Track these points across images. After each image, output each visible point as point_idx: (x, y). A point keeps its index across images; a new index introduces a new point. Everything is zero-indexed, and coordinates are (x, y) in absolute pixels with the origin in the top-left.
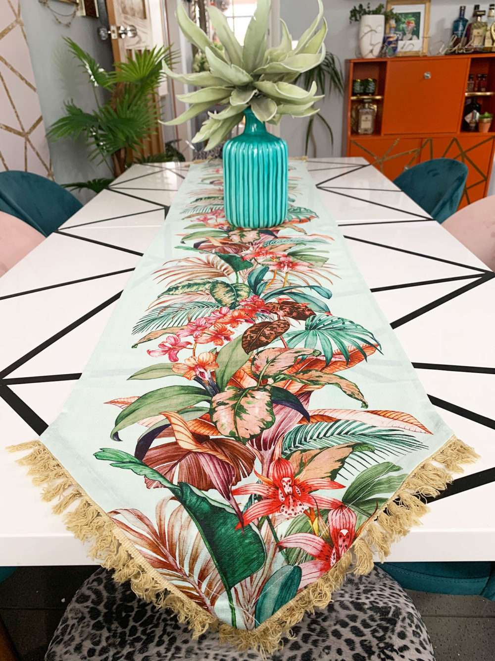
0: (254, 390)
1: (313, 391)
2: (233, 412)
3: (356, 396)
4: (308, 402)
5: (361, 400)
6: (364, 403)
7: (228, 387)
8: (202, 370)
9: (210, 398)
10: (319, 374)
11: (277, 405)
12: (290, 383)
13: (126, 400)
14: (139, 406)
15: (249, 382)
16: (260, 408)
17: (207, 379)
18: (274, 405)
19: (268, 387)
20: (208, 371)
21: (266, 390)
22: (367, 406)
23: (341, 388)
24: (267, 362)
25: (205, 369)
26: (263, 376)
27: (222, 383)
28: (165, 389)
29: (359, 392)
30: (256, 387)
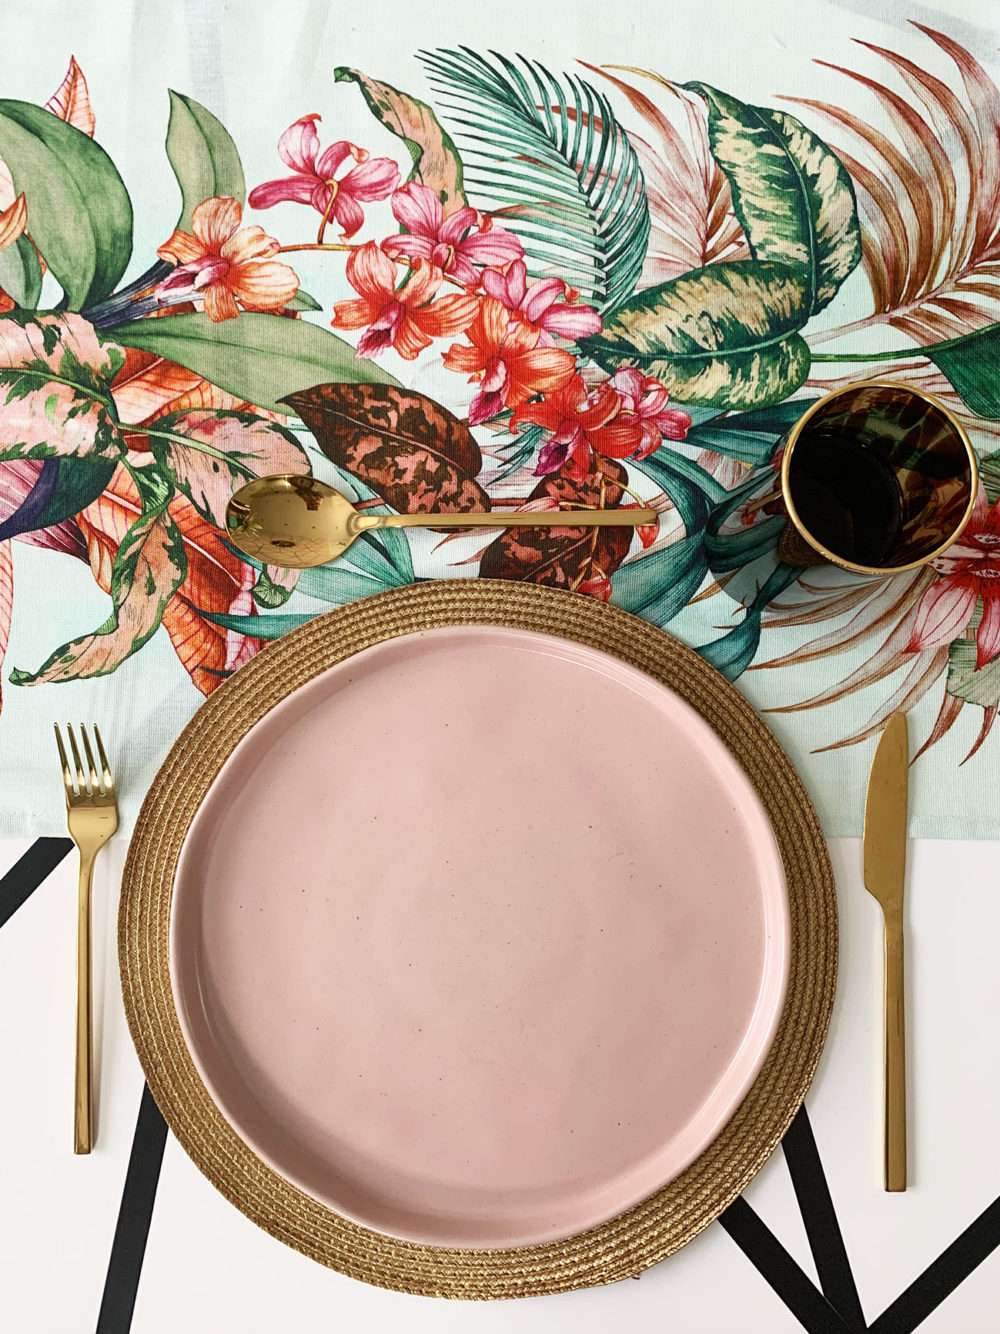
0: (101, 416)
1: (88, 562)
2: (18, 364)
3: (56, 666)
4: (43, 545)
5: (41, 673)
6: (31, 679)
7: (121, 349)
8: (203, 278)
9: (76, 306)
10: (164, 586)
11: (41, 472)
12: (126, 510)
13: (80, 104)
14: (56, 140)
15: (135, 404)
16: (30, 430)
17: (160, 294)
18: (39, 464)
19: (112, 452)
20: (196, 295)
21: (101, 445)
22: (18, 682)
23: (95, 634)
24: (235, 455)
25: (206, 286)
26: (168, 440)
27: (135, 335)
28: (120, 191)
29: (77, 677)
30: (117, 419)
